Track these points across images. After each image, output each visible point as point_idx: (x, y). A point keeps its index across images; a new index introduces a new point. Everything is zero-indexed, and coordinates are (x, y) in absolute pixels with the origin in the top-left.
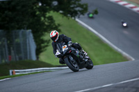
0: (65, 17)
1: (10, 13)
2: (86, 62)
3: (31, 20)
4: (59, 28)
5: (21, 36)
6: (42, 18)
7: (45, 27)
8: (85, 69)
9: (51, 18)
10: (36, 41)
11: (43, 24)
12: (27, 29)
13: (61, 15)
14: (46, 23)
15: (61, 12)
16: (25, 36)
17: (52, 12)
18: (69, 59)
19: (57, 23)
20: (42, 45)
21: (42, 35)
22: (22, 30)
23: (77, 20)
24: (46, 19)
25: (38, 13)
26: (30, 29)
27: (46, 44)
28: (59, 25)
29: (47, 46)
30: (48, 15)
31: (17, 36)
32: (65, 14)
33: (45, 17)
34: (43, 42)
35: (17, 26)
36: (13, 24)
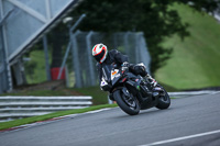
0: (197, 13)
1: (110, 5)
2: (154, 98)
3: (143, 17)
4: (188, 30)
5: (126, 41)
6: (161, 14)
7: (165, 28)
8: (154, 108)
9: (174, 14)
10: (150, 51)
11: (163, 23)
12: (137, 31)
13: (191, 9)
14: (167, 22)
15: (191, 3)
16: (132, 41)
17: (176, 4)
18: (121, 93)
19: (183, 21)
20: (161, 56)
21: (160, 40)
22: (129, 33)
23: (217, 16)
24: (167, 16)
25: (153, 5)
26: (141, 30)
27: (166, 55)
28: (187, 25)
29: (167, 58)
30: (170, 8)
31: (120, 43)
32: (197, 8)
33: (165, 12)
34: (161, 51)
35: (120, 26)
36: (114, 23)
